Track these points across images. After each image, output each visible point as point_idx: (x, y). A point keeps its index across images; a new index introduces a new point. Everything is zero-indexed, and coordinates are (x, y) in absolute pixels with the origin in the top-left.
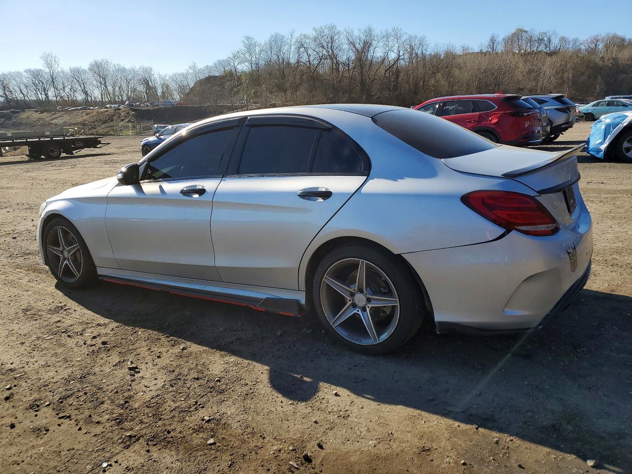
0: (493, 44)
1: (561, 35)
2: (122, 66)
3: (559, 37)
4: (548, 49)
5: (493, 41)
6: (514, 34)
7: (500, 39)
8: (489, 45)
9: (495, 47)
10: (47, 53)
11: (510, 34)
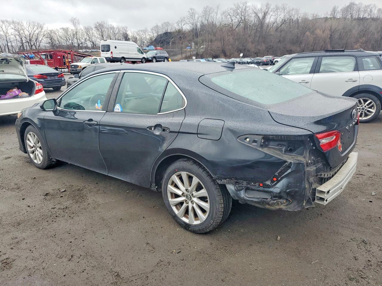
0: (334, 13)
1: (379, 8)
2: (113, 25)
3: (377, 9)
4: (370, 16)
5: (334, 10)
6: (348, 7)
7: (339, 10)
8: (332, 13)
9: (335, 15)
10: (74, 18)
11: (346, 6)
